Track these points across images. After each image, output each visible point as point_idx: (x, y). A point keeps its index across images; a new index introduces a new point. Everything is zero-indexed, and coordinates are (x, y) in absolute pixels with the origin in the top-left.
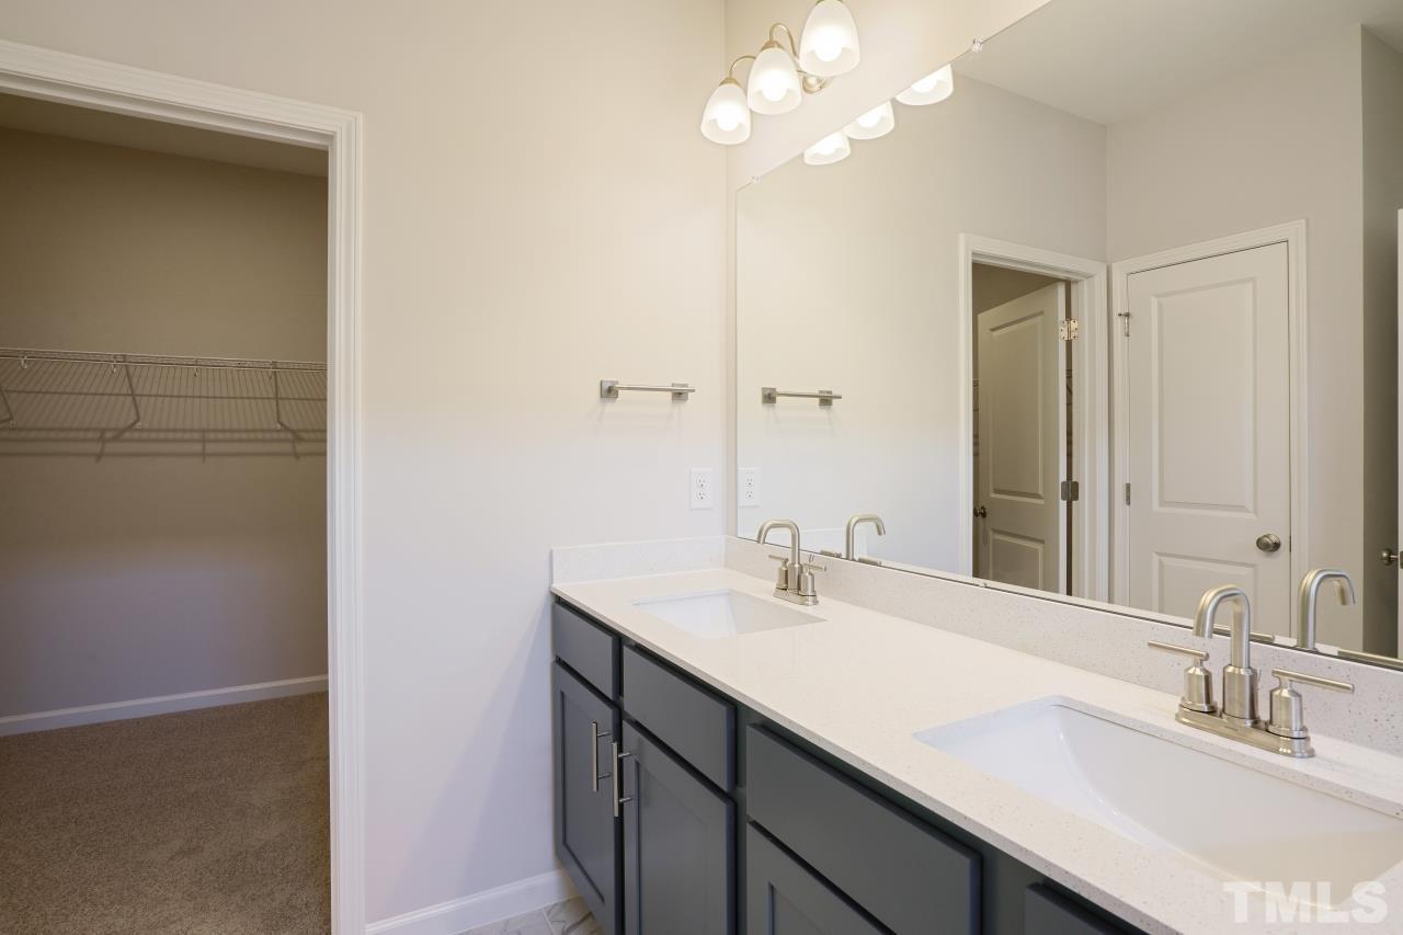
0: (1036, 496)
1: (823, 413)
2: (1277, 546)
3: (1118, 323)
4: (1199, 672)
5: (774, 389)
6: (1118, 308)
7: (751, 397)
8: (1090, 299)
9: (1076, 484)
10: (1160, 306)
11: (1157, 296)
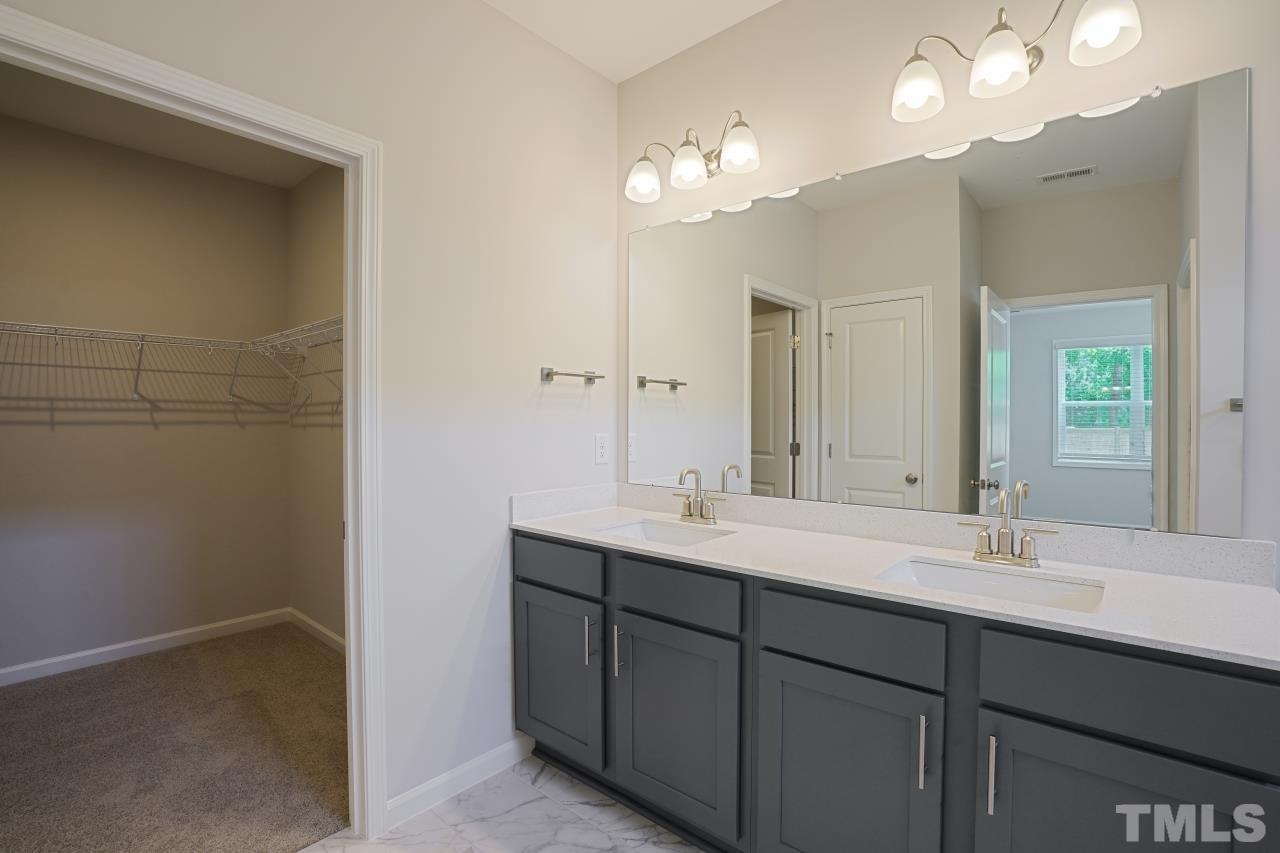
0: (769, 454)
1: (670, 395)
2: (916, 480)
3: (825, 339)
4: (984, 534)
5: (645, 378)
6: (825, 330)
7: (634, 383)
8: (807, 321)
9: (798, 445)
10: (850, 329)
11: (850, 324)
